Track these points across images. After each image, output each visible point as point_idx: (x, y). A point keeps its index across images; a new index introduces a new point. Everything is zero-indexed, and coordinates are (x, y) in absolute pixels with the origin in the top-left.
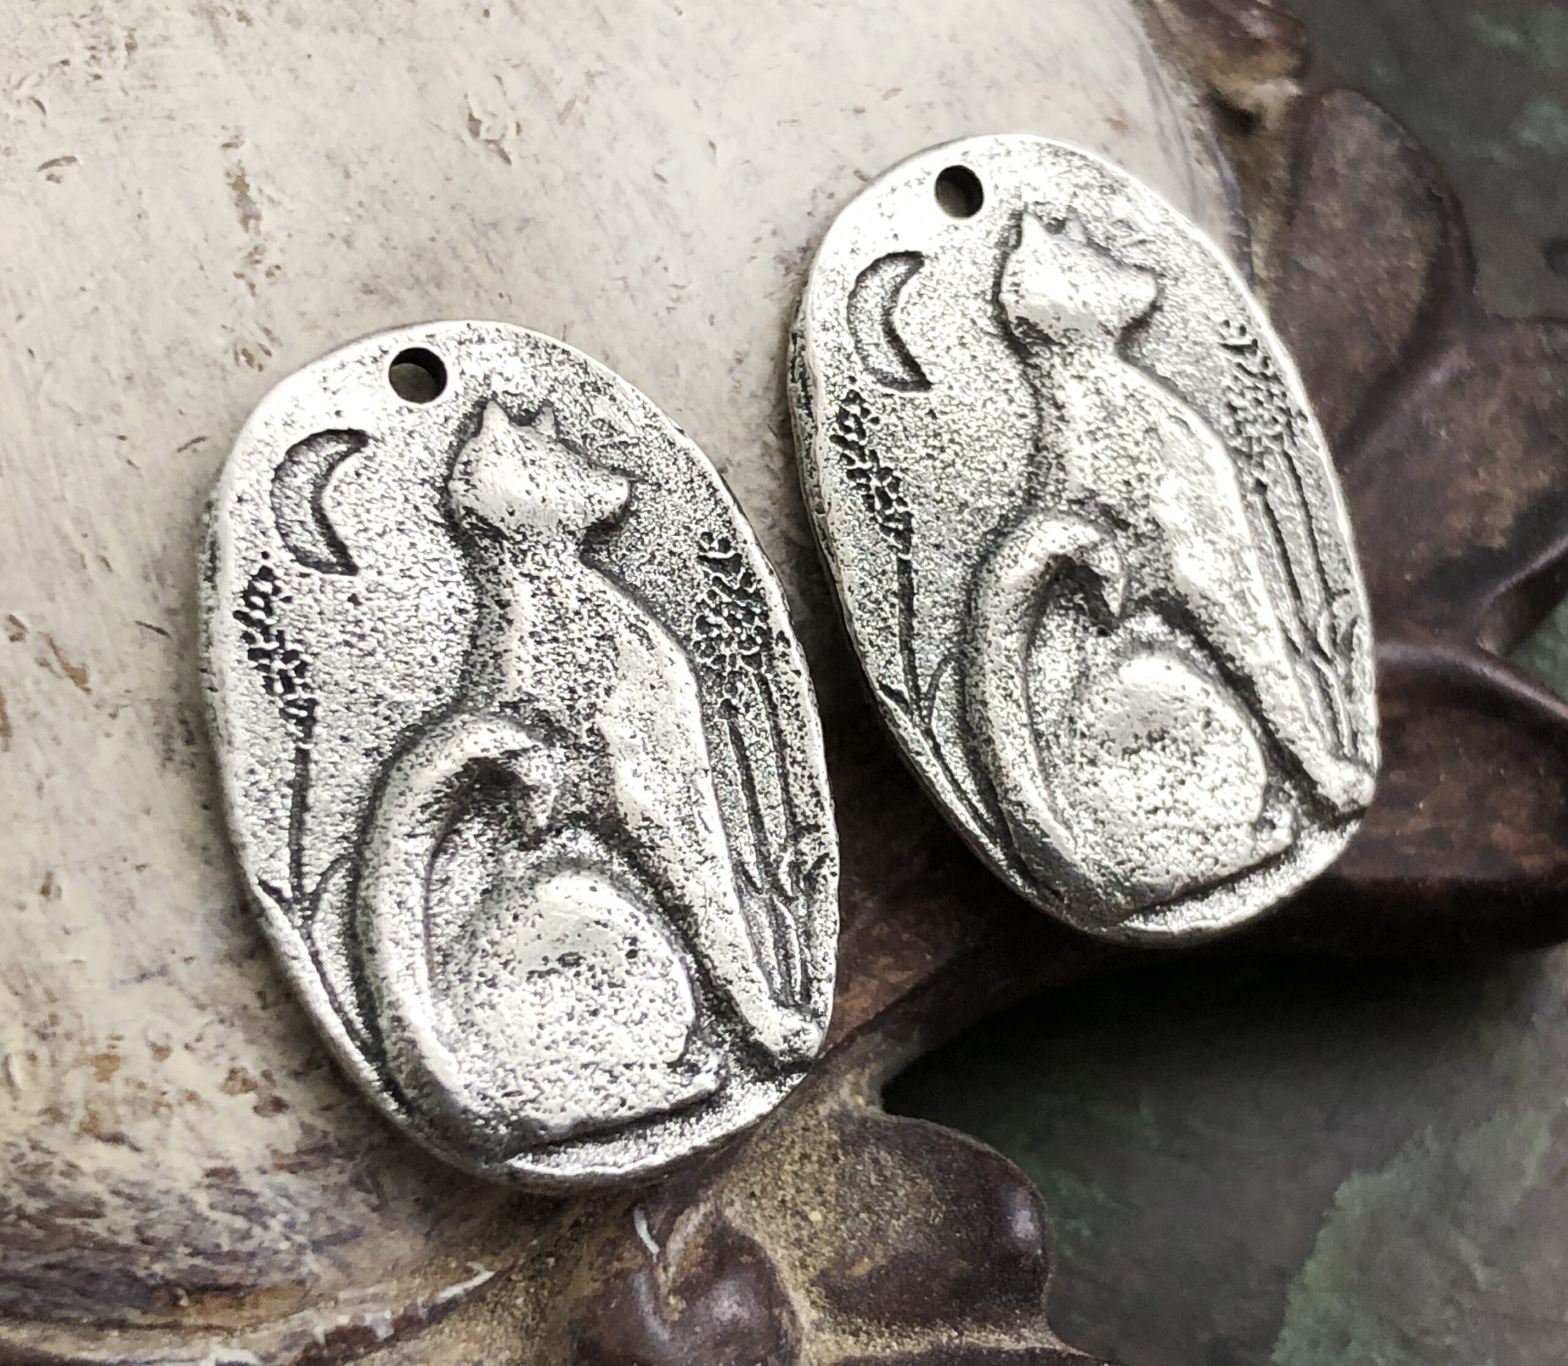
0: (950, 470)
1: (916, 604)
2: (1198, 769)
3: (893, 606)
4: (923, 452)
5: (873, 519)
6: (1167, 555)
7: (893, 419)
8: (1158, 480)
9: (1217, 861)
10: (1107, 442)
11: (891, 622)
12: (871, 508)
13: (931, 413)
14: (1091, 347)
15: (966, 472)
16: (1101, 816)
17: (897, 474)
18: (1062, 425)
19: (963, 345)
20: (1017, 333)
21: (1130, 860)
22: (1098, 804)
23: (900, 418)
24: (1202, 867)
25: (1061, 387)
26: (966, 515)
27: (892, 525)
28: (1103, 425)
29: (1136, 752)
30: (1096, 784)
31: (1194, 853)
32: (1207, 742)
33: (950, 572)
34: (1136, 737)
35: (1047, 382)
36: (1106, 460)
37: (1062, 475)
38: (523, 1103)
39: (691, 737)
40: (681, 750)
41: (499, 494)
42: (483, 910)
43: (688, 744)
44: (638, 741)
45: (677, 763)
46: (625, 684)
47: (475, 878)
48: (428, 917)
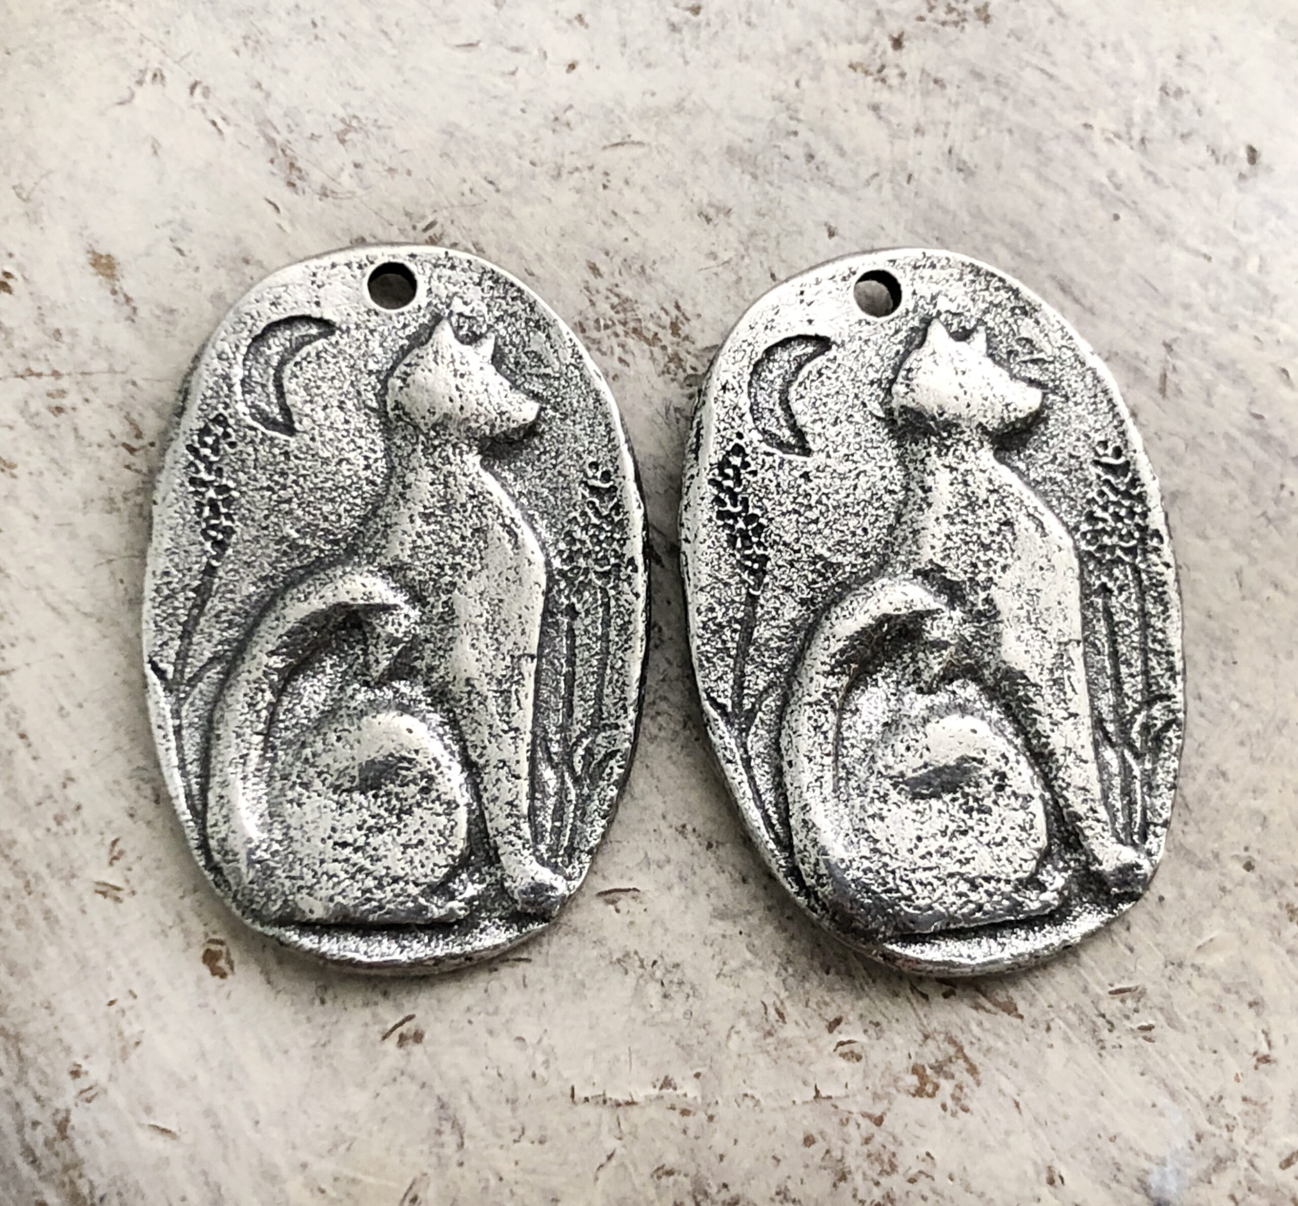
1: (209, 604)
3: (187, 599)
4: (266, 483)
6: (453, 639)
14: (454, 446)
17: (235, 494)
19: (341, 408)
20: (391, 415)
23: (256, 450)
25: (414, 469)
29: (348, 790)
30: (299, 805)
31: (364, 892)
32: (419, 804)
33: (252, 588)
35: (404, 463)
38: (300, 888)
39: (527, 628)
40: (516, 636)
41: (426, 396)
42: (318, 727)
43: (523, 632)
44: (483, 620)
45: (510, 646)
46: (485, 572)
47: (319, 699)
48: (272, 721)
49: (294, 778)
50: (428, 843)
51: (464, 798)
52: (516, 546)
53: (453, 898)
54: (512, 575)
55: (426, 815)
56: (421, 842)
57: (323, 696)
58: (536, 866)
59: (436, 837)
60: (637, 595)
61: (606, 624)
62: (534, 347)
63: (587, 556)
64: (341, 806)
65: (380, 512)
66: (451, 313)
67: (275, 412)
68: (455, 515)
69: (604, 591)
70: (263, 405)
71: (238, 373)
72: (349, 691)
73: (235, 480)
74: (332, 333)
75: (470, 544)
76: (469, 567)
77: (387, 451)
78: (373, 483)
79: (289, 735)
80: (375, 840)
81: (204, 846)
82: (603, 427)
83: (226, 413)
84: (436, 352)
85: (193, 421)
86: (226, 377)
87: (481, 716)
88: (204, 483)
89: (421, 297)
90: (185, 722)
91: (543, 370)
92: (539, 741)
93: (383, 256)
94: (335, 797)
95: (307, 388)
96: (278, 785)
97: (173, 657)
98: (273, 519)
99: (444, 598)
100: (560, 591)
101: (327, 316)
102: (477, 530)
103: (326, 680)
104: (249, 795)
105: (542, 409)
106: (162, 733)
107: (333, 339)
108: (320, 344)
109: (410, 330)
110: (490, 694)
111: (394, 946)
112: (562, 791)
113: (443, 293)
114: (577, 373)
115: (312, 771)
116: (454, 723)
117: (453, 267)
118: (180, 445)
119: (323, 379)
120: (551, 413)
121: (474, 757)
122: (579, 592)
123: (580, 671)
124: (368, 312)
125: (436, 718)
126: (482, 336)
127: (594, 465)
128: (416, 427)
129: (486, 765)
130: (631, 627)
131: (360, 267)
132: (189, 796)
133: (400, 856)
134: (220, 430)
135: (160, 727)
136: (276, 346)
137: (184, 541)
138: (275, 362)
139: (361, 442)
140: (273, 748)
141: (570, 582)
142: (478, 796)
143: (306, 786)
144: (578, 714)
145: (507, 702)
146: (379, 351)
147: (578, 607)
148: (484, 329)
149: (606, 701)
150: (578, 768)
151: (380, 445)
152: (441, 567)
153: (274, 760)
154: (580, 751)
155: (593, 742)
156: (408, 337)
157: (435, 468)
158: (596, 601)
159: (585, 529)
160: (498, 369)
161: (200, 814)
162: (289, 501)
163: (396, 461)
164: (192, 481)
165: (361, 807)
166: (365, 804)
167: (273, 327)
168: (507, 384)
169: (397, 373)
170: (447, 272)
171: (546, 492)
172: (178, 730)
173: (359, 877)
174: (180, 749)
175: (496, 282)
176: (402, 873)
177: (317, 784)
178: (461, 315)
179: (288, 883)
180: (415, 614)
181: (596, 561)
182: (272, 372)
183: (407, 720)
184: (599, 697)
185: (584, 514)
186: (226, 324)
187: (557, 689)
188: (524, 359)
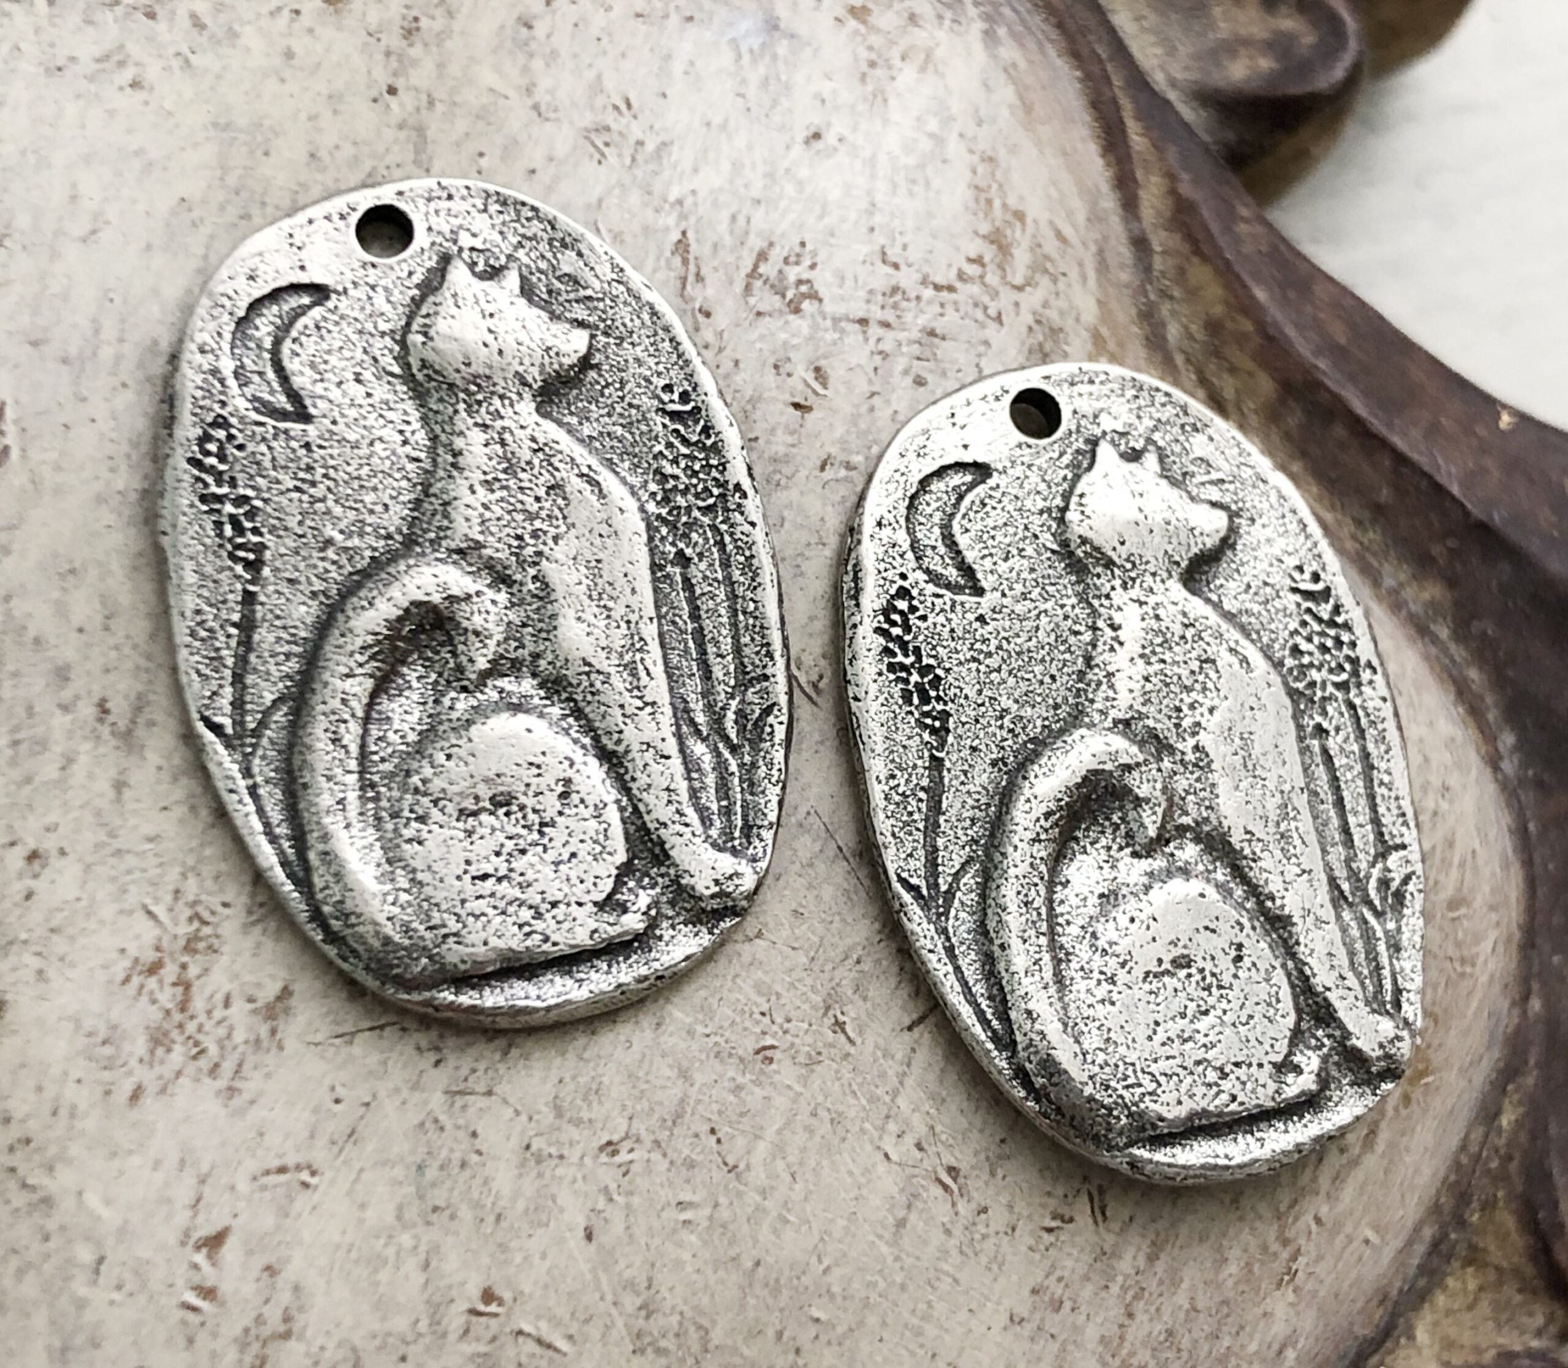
0: (319, 506)
1: (256, 638)
2: (545, 841)
3: (229, 636)
4: (291, 484)
5: (221, 546)
6: (553, 617)
7: (263, 448)
8: (556, 539)
9: (546, 939)
10: (505, 493)
11: (224, 653)
12: (220, 535)
13: (307, 446)
14: (502, 397)
15: (338, 510)
16: (420, 876)
17: (258, 503)
18: (455, 473)
19: (358, 380)
20: (420, 377)
21: (444, 926)
22: (417, 864)
23: (270, 448)
24: (529, 943)
25: (461, 434)
26: (331, 553)
27: (241, 554)
28: (502, 476)
29: (474, 814)
30: (420, 843)
31: (521, 926)
32: (560, 813)
33: (303, 609)
34: (477, 798)
35: (447, 428)
36: (499, 512)
37: (446, 523)
38: (445, 936)
39: (637, 585)
40: (627, 598)
41: (454, 346)
42: (419, 750)
43: (633, 591)
44: (583, 588)
45: (622, 610)
46: (573, 531)
47: (414, 718)
48: (364, 755)
49: (406, 813)
50: (582, 854)
51: (609, 794)
52: (602, 495)
53: (625, 911)
54: (604, 529)
55: (572, 823)
56: (573, 855)
57: (417, 715)
58: (713, 853)
59: (588, 846)
60: (753, 524)
61: (726, 564)
62: (566, 268)
63: (685, 492)
64: (469, 833)
65: (432, 490)
66: (461, 250)
67: (281, 401)
68: (522, 475)
69: (714, 528)
70: (267, 397)
71: (227, 366)
72: (447, 702)
73: (253, 487)
74: (327, 298)
75: (547, 505)
76: (553, 531)
77: (424, 419)
78: (417, 460)
79: (387, 767)
80: (519, 864)
81: (317, 916)
82: (667, 344)
83: (224, 413)
84: (455, 295)
85: (188, 430)
86: (215, 372)
87: (609, 697)
88: (219, 499)
89: (421, 238)
90: (259, 779)
91: (582, 293)
92: (682, 712)
93: (366, 200)
94: (461, 825)
95: (313, 365)
96: (390, 826)
97: (228, 709)
98: (309, 523)
99: (532, 572)
100: (663, 539)
101: (318, 280)
102: (550, 488)
103: (415, 697)
104: (360, 843)
105: (593, 336)
106: (235, 797)
107: (330, 304)
108: (317, 312)
109: (417, 278)
110: (612, 670)
111: (569, 982)
112: (721, 766)
113: (446, 229)
114: (622, 288)
115: (425, 801)
116: (578, 713)
117: (450, 197)
118: (179, 462)
119: (329, 352)
120: (602, 339)
121: (610, 746)
122: (686, 536)
123: (708, 624)
124: (364, 265)
125: (556, 711)
126: (503, 268)
127: (668, 388)
128: (451, 386)
129: (627, 752)
130: (755, 562)
131: (342, 217)
132: (284, 864)
133: (553, 875)
134: (221, 434)
135: (231, 791)
136: (264, 327)
137: (209, 569)
138: (268, 343)
139: (390, 415)
140: (373, 786)
141: (673, 527)
142: (625, 789)
143: (422, 819)
144: (718, 673)
145: (634, 674)
146: (387, 308)
147: (689, 552)
148: (503, 260)
149: (747, 651)
150: (733, 735)
151: (414, 416)
152: (519, 538)
153: (376, 799)
154: (731, 716)
155: (742, 701)
156: (418, 286)
157: (485, 427)
158: (707, 540)
159: (675, 462)
160: (530, 301)
161: (303, 881)
162: (323, 500)
163: (438, 429)
164: (203, 499)
165: (493, 830)
166: (497, 825)
167: (256, 306)
168: (545, 315)
169: (415, 327)
170: (444, 204)
171: (619, 431)
172: (253, 790)
173: (511, 909)
174: (260, 811)
175: (504, 203)
176: (559, 896)
177: (435, 814)
178: (472, 249)
179: (428, 935)
180: (502, 597)
181: (697, 496)
182: (267, 356)
183: (523, 720)
184: (738, 650)
185: (669, 445)
186: (201, 311)
187: (686, 650)
188: (557, 284)
